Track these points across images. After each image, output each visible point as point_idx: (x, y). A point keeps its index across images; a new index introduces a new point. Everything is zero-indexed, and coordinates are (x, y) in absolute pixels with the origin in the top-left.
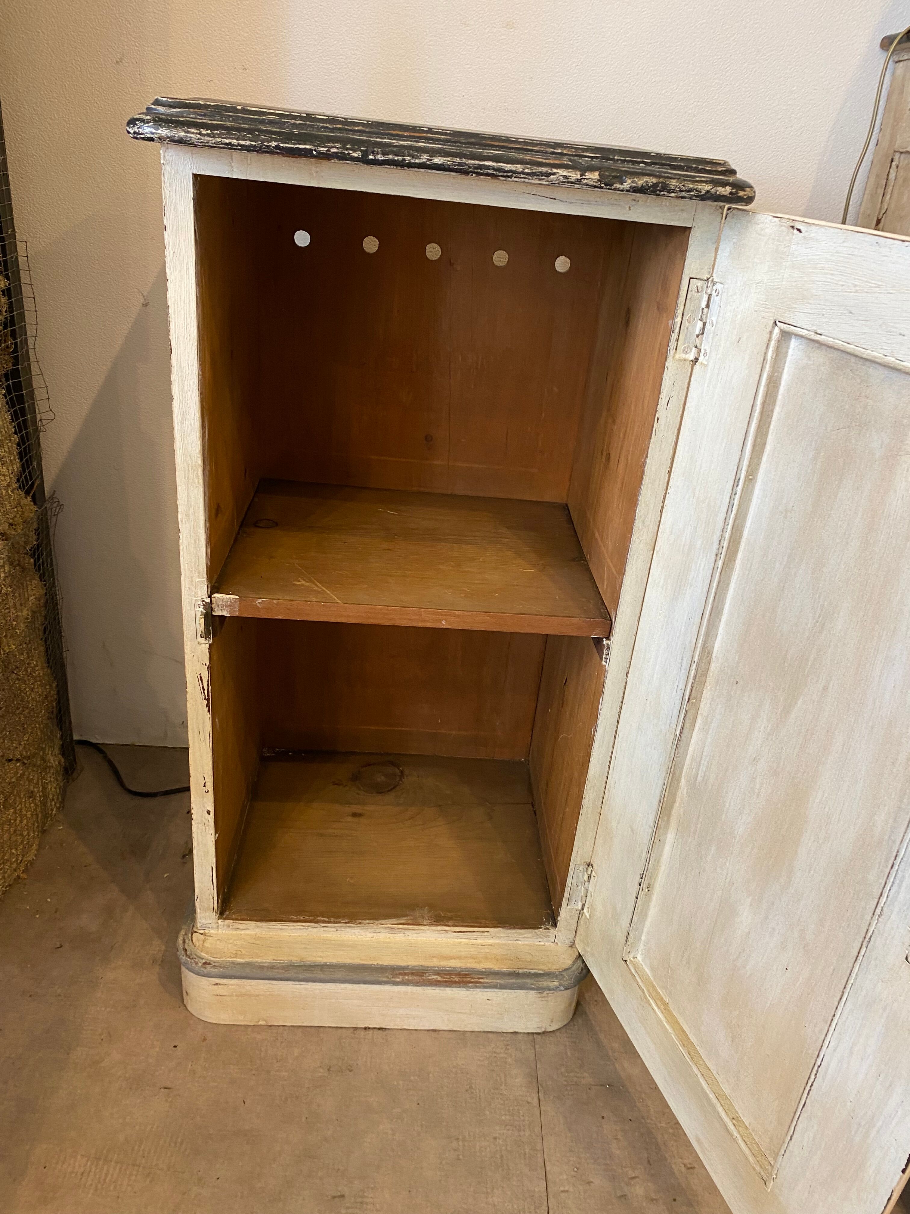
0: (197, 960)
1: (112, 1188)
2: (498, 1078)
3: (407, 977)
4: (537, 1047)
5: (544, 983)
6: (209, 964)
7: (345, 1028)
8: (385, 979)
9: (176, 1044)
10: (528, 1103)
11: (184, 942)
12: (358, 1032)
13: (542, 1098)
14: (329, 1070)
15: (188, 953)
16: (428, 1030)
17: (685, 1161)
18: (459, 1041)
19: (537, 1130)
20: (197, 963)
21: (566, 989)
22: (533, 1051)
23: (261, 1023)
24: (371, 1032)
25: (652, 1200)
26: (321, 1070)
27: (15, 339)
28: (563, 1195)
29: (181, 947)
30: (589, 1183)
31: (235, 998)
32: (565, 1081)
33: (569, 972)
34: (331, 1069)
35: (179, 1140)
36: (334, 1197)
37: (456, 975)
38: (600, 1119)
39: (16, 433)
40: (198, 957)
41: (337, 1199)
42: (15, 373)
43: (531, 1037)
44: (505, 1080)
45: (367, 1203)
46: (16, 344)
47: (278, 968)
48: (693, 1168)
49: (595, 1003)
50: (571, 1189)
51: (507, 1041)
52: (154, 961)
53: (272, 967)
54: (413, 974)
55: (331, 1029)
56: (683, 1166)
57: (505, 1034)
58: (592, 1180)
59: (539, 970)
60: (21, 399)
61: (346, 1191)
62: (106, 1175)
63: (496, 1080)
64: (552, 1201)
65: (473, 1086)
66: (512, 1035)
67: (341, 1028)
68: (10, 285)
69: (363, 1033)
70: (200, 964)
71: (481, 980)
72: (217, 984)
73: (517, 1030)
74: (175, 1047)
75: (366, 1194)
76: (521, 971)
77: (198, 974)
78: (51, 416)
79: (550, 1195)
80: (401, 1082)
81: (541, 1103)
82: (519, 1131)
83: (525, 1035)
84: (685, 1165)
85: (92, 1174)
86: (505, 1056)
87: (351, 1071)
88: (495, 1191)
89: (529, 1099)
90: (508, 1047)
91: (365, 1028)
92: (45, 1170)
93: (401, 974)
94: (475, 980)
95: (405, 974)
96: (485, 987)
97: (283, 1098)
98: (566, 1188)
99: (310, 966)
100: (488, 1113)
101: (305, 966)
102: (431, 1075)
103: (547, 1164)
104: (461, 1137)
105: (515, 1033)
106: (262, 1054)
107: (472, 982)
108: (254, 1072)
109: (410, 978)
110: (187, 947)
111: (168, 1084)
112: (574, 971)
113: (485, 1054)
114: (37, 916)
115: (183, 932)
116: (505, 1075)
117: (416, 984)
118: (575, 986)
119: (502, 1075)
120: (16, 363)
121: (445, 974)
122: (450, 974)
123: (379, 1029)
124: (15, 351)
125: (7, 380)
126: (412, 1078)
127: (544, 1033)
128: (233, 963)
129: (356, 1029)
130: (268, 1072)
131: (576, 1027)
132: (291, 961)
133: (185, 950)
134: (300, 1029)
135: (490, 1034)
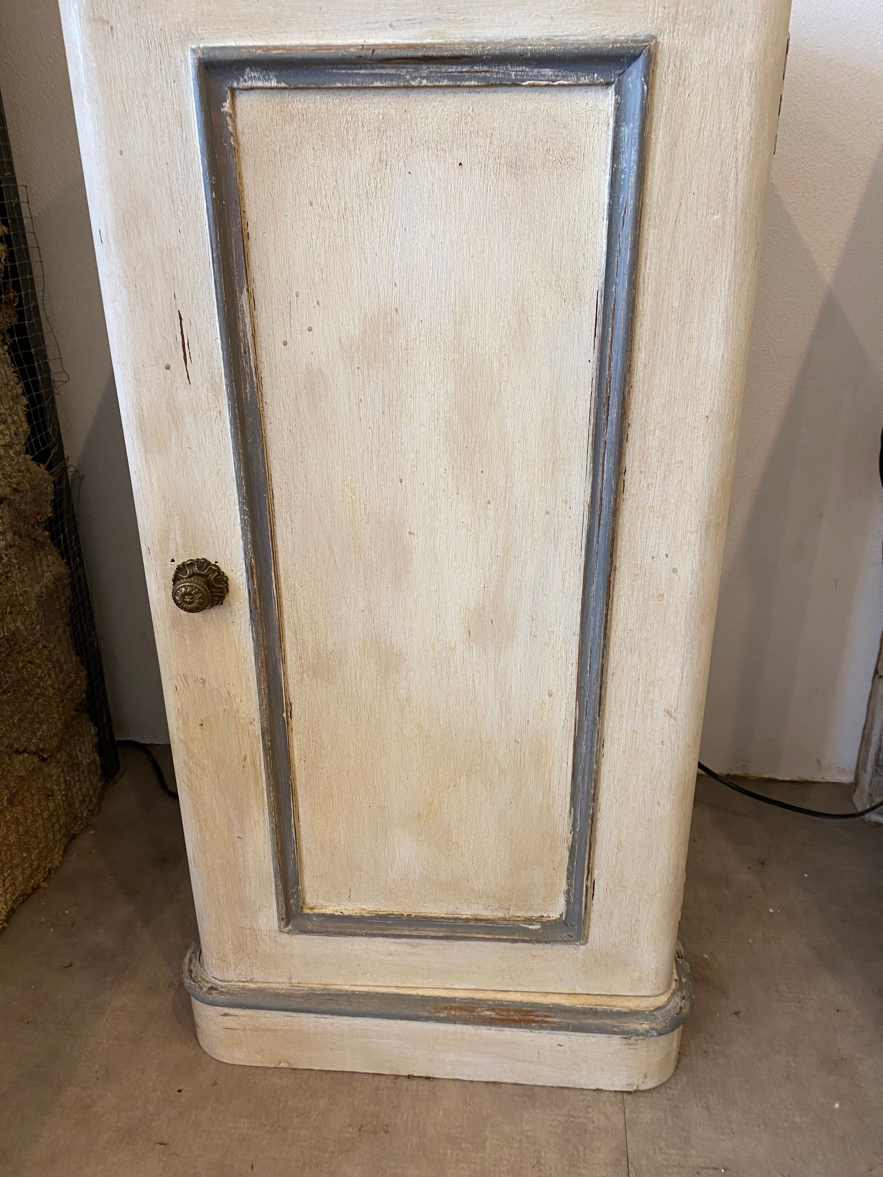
0: (202, 985)
2: (575, 1152)
3: (453, 1012)
4: (627, 1111)
5: (632, 1025)
6: (216, 989)
7: (384, 1075)
8: (426, 1014)
9: (180, 1088)
11: (191, 961)
12: (399, 1081)
14: (360, 1130)
15: (193, 975)
16: (487, 1083)
18: (526, 1099)
20: (201, 988)
21: (660, 1034)
22: (622, 1117)
23: (283, 1065)
24: (415, 1081)
26: (351, 1130)
27: (19, 291)
29: (186, 968)
31: (249, 1033)
32: (665, 1160)
33: (663, 1011)
34: (363, 1129)
37: (516, 1011)
39: (23, 394)
40: (203, 980)
42: (21, 330)
43: (619, 1097)
44: (585, 1155)
46: (20, 296)
47: (297, 997)
49: (705, 1054)
51: (589, 1101)
53: (289, 996)
54: (461, 1009)
55: (366, 1076)
57: (585, 1092)
59: (623, 1007)
60: (29, 358)
63: (573, 1154)
65: (542, 1161)
66: (595, 1093)
67: (380, 1074)
68: (9, 231)
69: (406, 1082)
70: (205, 989)
71: (548, 1019)
72: (226, 1015)
73: (601, 1087)
74: (180, 1091)
76: (599, 1008)
77: (203, 1001)
78: (64, 377)
80: (449, 1152)
83: (612, 1094)
86: (585, 1121)
87: (386, 1132)
90: (589, 1110)
91: (409, 1077)
93: (446, 1008)
94: (540, 1018)
95: (451, 1008)
96: (553, 1029)
97: (300, 1165)
99: (336, 995)
101: (329, 994)
102: (488, 1144)
105: (598, 1090)
106: (281, 1105)
107: (536, 1022)
108: (268, 1128)
109: (458, 1014)
110: (192, 968)
111: (165, 1139)
112: (670, 1010)
113: (559, 1118)
114: (52, 930)
115: (190, 951)
116: (585, 1148)
117: (466, 1021)
118: (673, 1030)
119: (581, 1149)
120: (21, 318)
121: (503, 1010)
122: (508, 1010)
124: (20, 305)
125: (12, 336)
126: (463, 1146)
127: (636, 1091)
128: (243, 988)
129: (397, 1077)
130: (285, 1129)
131: (679, 1086)
132: (312, 988)
133: (191, 971)
134: (330, 1075)
135: (566, 1091)
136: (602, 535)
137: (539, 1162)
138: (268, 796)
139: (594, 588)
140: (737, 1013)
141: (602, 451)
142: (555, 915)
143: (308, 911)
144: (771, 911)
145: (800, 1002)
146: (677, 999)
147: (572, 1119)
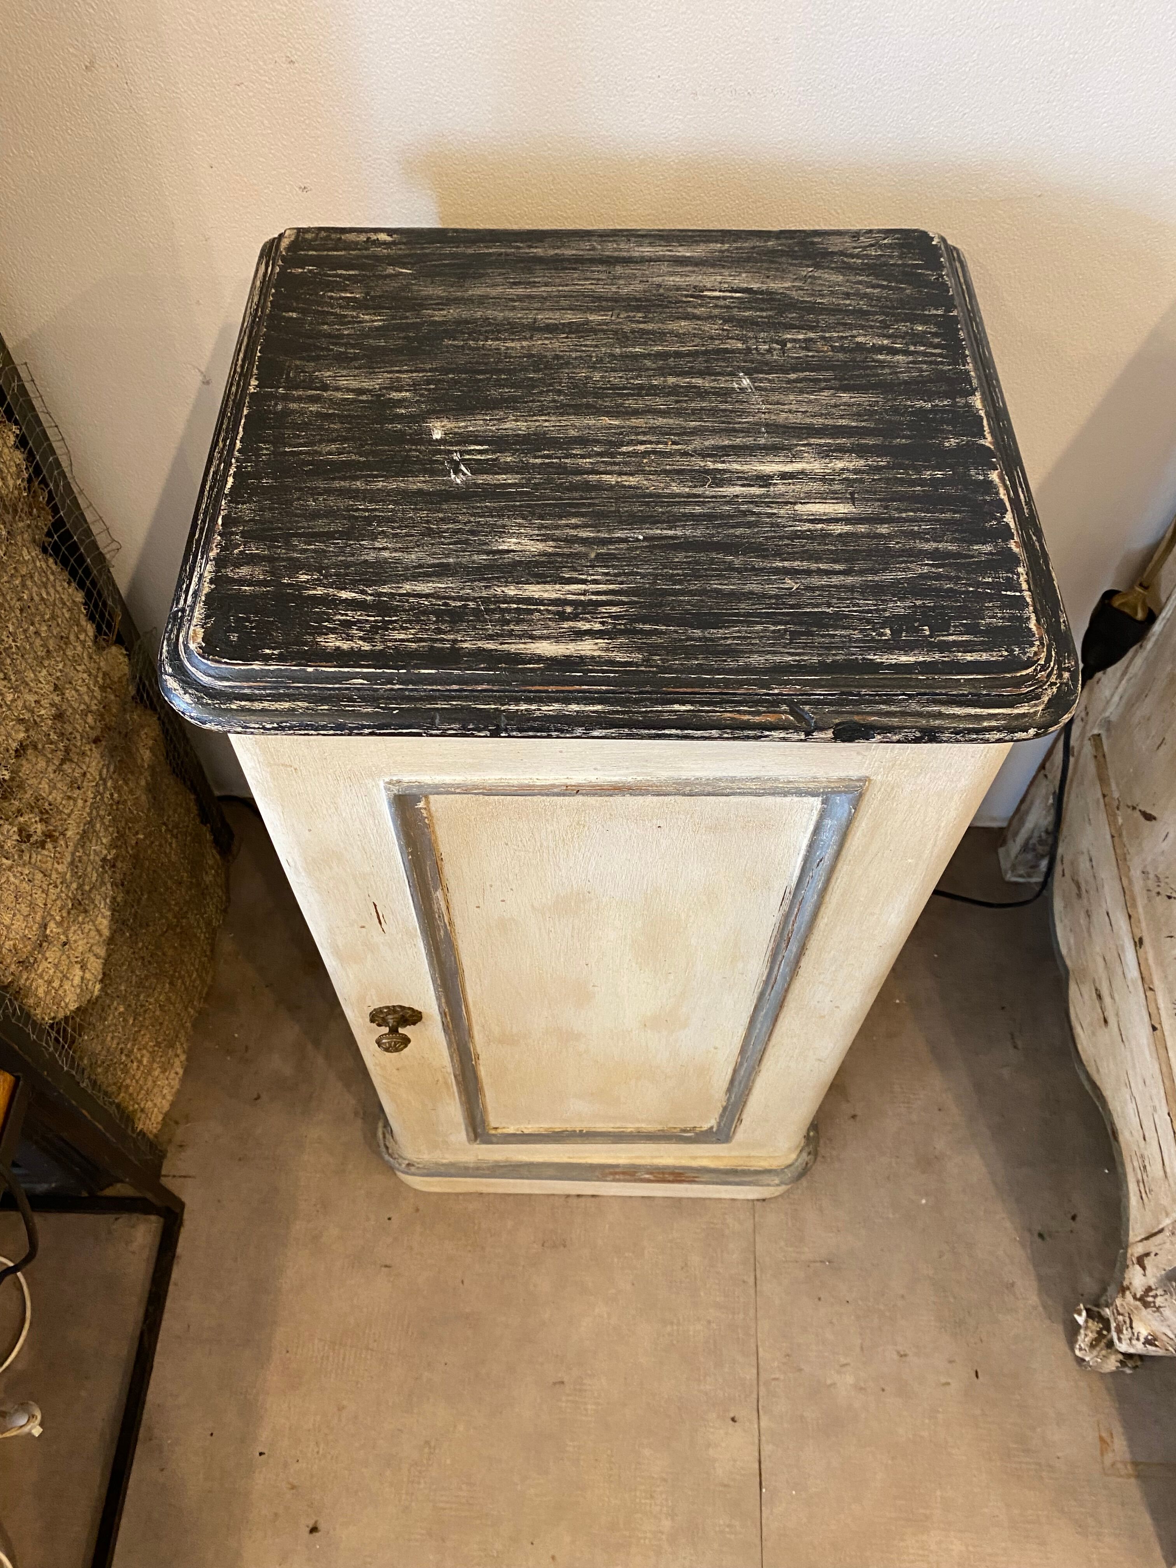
1: (351, 1372)
2: (714, 1254)
3: (617, 1176)
4: (756, 1215)
5: (765, 1181)
6: (413, 1165)
7: (557, 1195)
8: (595, 1178)
9: (388, 1216)
10: (744, 1282)
11: (384, 1137)
12: (570, 1200)
13: (758, 1276)
14: (543, 1245)
15: (390, 1151)
16: (643, 1197)
17: (899, 1348)
18: (675, 1209)
19: (752, 1312)
20: (400, 1165)
22: (752, 1221)
24: (583, 1199)
25: (861, 1389)
26: (535, 1246)
27: (47, 486)
28: (773, 1383)
29: (382, 1144)
30: (800, 1370)
32: (784, 1256)
33: (792, 1168)
34: (546, 1245)
35: (406, 1322)
36: (555, 1384)
38: (817, 1300)
40: (401, 1157)
41: (557, 1386)
42: (59, 524)
43: (751, 1203)
44: (722, 1256)
45: (586, 1391)
46: (50, 492)
48: (905, 1355)
50: (782, 1377)
51: (726, 1208)
52: (356, 1114)
53: (478, 1169)
54: (623, 1173)
55: (543, 1197)
56: (895, 1353)
57: (724, 1200)
58: (803, 1367)
59: (759, 1166)
60: (74, 549)
61: (565, 1380)
62: (344, 1359)
63: (712, 1256)
64: (762, 1389)
65: (689, 1263)
66: (731, 1201)
67: (554, 1195)
68: (20, 430)
69: (575, 1201)
70: (404, 1166)
71: (696, 1179)
73: (736, 1197)
74: (389, 1219)
75: (585, 1381)
76: (739, 1168)
77: (403, 1173)
78: (114, 546)
79: (761, 1383)
80: (616, 1260)
81: (758, 1282)
82: (734, 1313)
83: (745, 1201)
84: (898, 1352)
85: (331, 1359)
86: (723, 1227)
87: (565, 1246)
88: (708, 1378)
89: (745, 1278)
90: (726, 1215)
91: (579, 1196)
92: (288, 1355)
94: (690, 1179)
95: (616, 1173)
96: (700, 1184)
98: (777, 1376)
99: (517, 1166)
100: (702, 1294)
101: (511, 1165)
102: (646, 1252)
103: (760, 1350)
104: (675, 1321)
106: (476, 1228)
107: (687, 1181)
108: (469, 1248)
109: (621, 1177)
110: (387, 1144)
111: (388, 1263)
112: (797, 1166)
113: (701, 1226)
115: (380, 1126)
116: (722, 1252)
119: (719, 1251)
120: (55, 510)
121: (659, 1173)
122: (663, 1173)
123: (593, 1196)
124: (51, 498)
125: (51, 539)
126: (627, 1254)
127: (764, 1199)
129: (568, 1196)
130: (483, 1248)
131: (800, 1191)
132: (496, 1161)
133: (387, 1148)
134: (512, 1198)
135: (707, 1201)
136: (772, 996)
137: (686, 1264)
138: (460, 1098)
139: (762, 1013)
140: (854, 1117)
141: (780, 959)
142: (706, 1126)
143: (493, 1132)
144: (898, 1001)
145: (908, 1103)
146: (804, 1154)
147: (712, 1226)
